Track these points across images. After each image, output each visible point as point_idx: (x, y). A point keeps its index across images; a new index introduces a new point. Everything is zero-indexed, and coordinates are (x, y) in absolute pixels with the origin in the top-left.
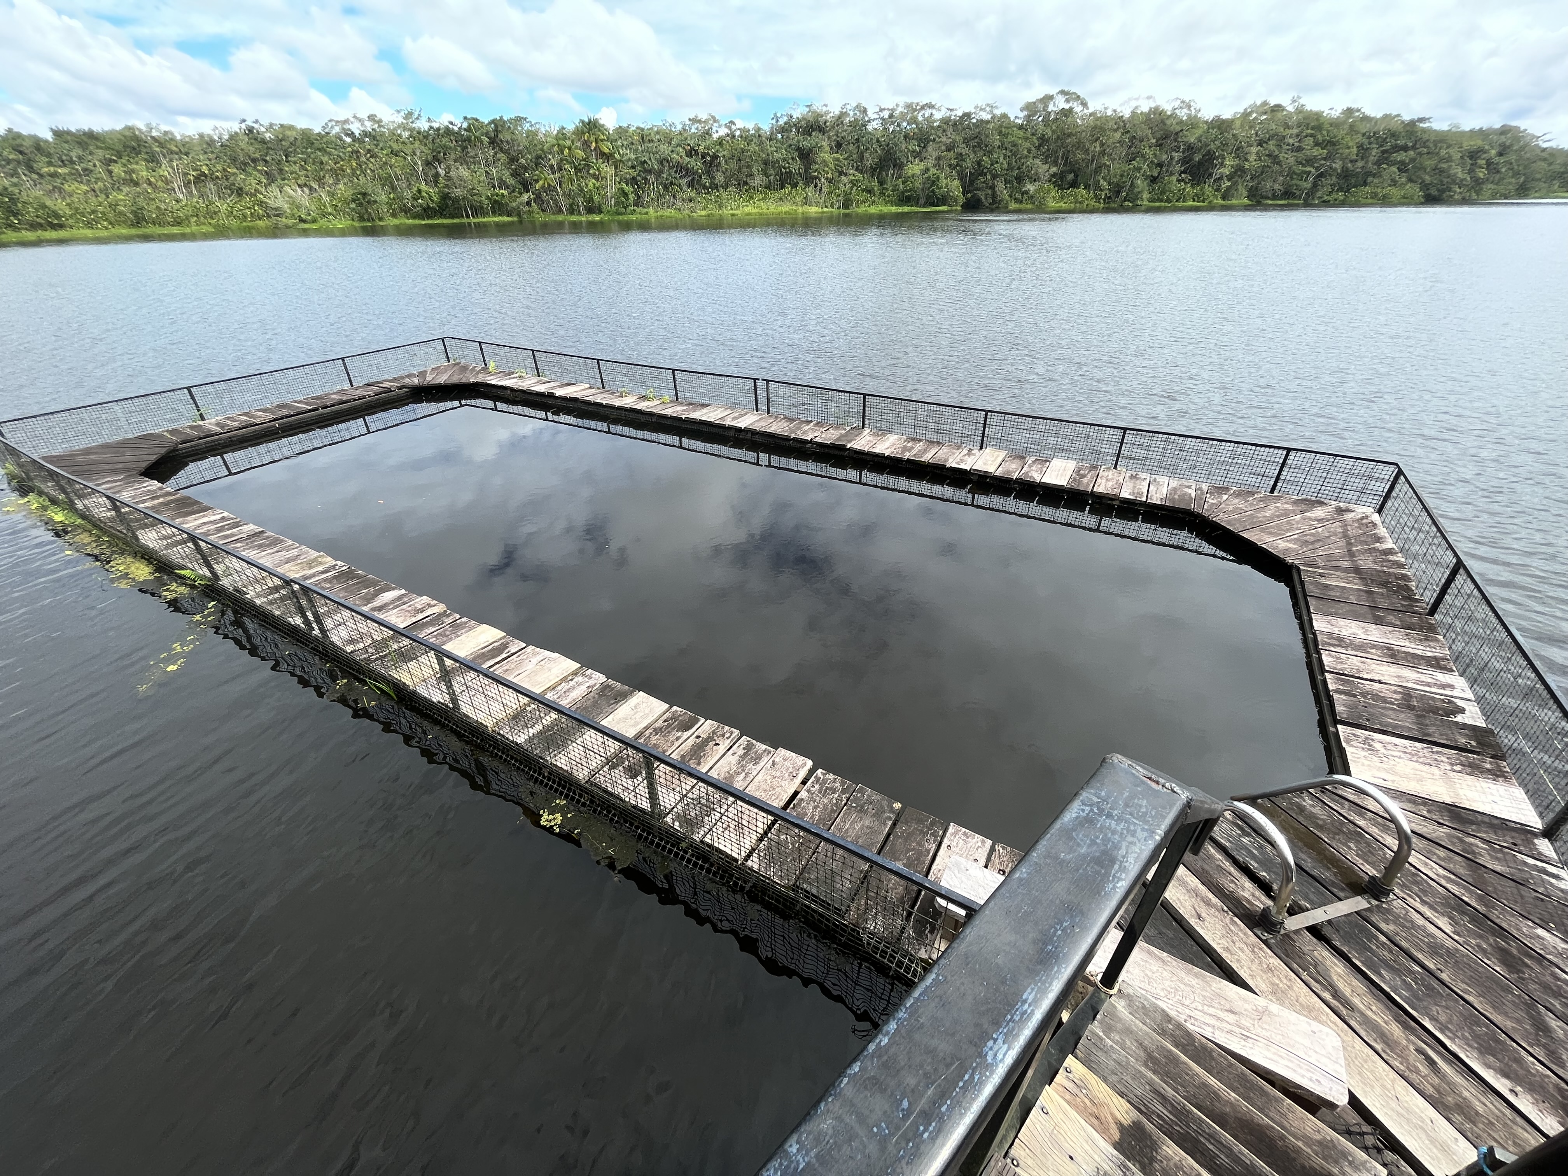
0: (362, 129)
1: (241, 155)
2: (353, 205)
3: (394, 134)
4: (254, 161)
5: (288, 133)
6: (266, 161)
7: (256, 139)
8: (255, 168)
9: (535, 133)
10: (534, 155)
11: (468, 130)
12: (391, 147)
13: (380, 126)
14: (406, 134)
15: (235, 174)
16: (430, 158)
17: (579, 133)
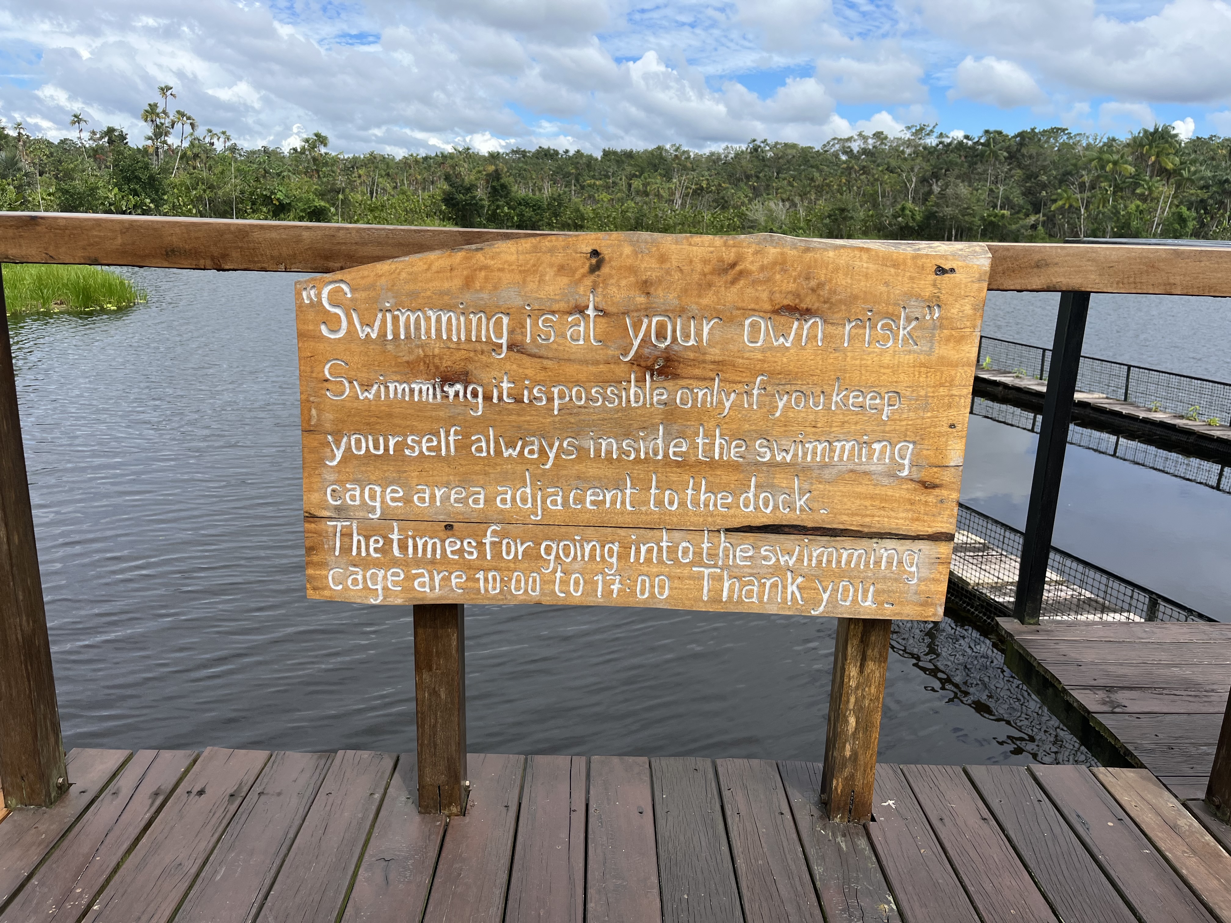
0: (863, 146)
1: (739, 172)
2: (827, 221)
3: (897, 150)
4: (748, 177)
5: (789, 151)
6: (758, 177)
7: (757, 157)
8: (746, 184)
9: (1072, 147)
10: (1061, 171)
11: (987, 144)
12: (888, 163)
13: (882, 143)
14: (908, 151)
15: (728, 188)
16: (928, 174)
17: (1136, 144)
